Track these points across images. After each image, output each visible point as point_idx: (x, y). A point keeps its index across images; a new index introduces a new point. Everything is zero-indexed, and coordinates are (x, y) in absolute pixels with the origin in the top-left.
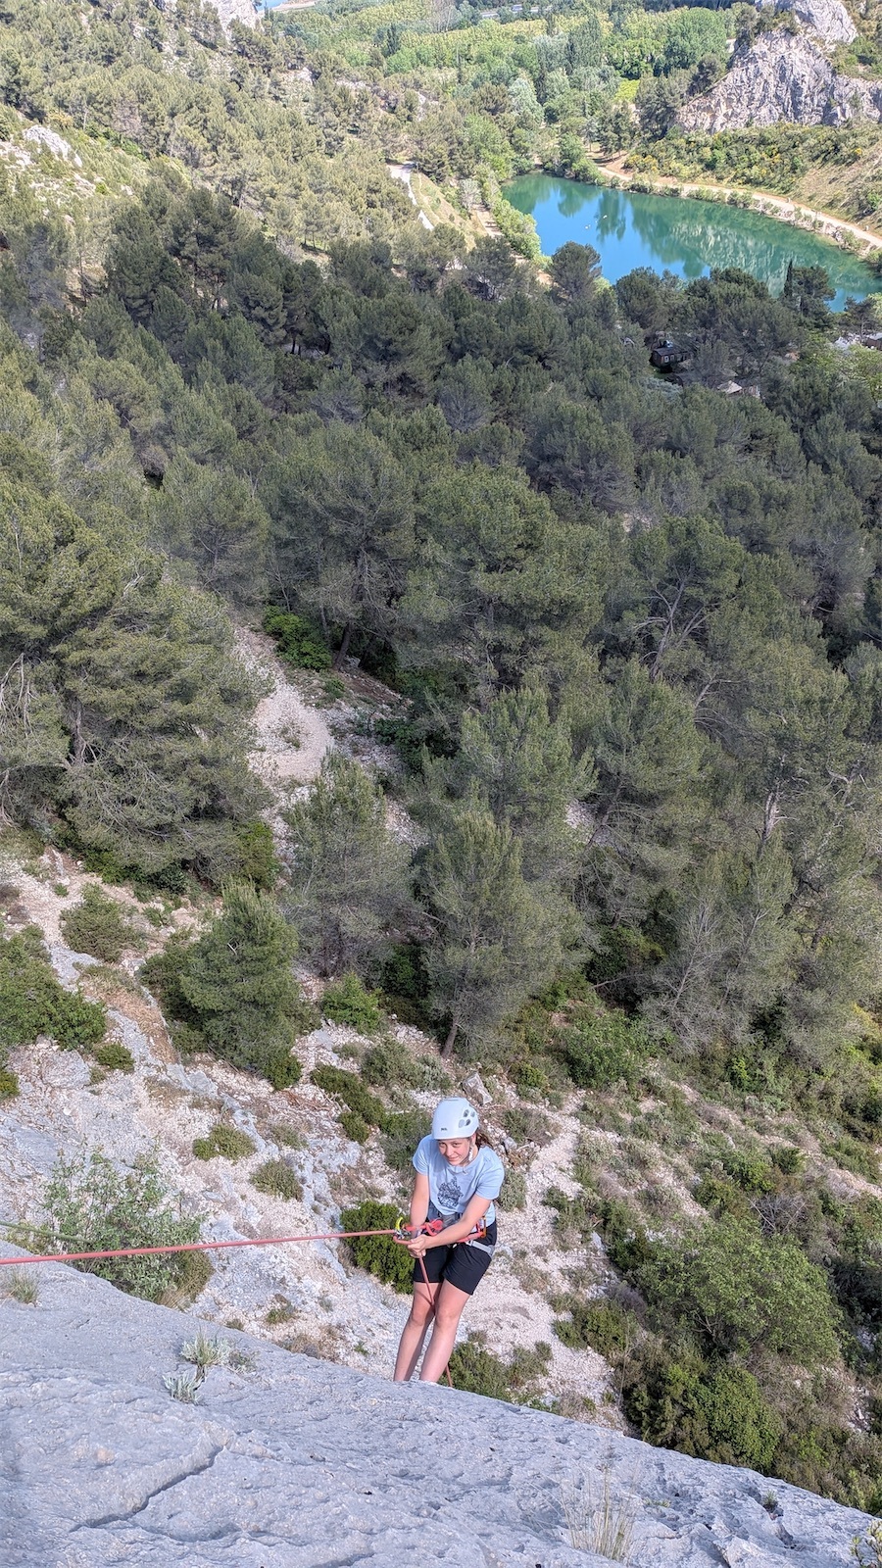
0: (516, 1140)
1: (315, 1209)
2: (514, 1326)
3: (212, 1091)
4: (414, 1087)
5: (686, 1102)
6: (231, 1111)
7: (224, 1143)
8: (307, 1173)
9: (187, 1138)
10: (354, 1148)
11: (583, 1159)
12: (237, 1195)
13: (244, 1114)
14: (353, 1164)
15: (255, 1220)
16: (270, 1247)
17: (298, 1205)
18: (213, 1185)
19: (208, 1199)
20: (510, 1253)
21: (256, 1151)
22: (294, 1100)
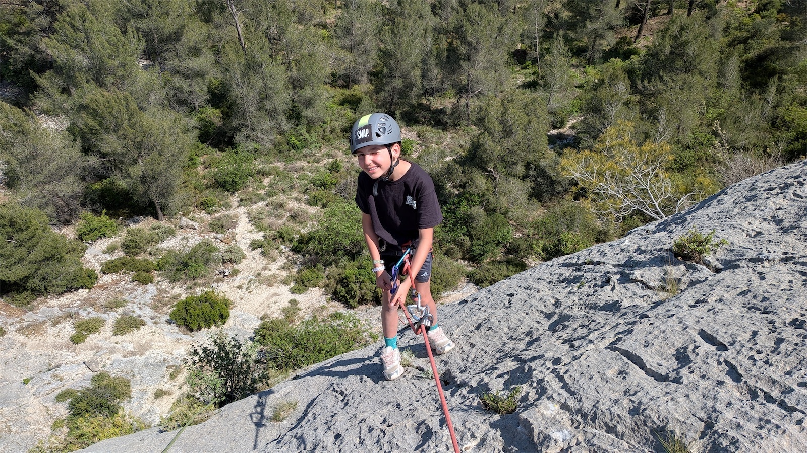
0: (222, 233)
1: (155, 323)
2: (275, 303)
3: (57, 311)
4: (157, 242)
5: (281, 169)
6: (77, 313)
7: (85, 329)
8: (138, 312)
9: (65, 340)
10: (151, 287)
11: (256, 221)
12: (113, 345)
13: (84, 310)
14: (156, 293)
15: (131, 348)
16: (148, 353)
17: (146, 327)
18: (97, 349)
19: (100, 356)
20: (253, 278)
21: (105, 321)
22: (103, 288)
